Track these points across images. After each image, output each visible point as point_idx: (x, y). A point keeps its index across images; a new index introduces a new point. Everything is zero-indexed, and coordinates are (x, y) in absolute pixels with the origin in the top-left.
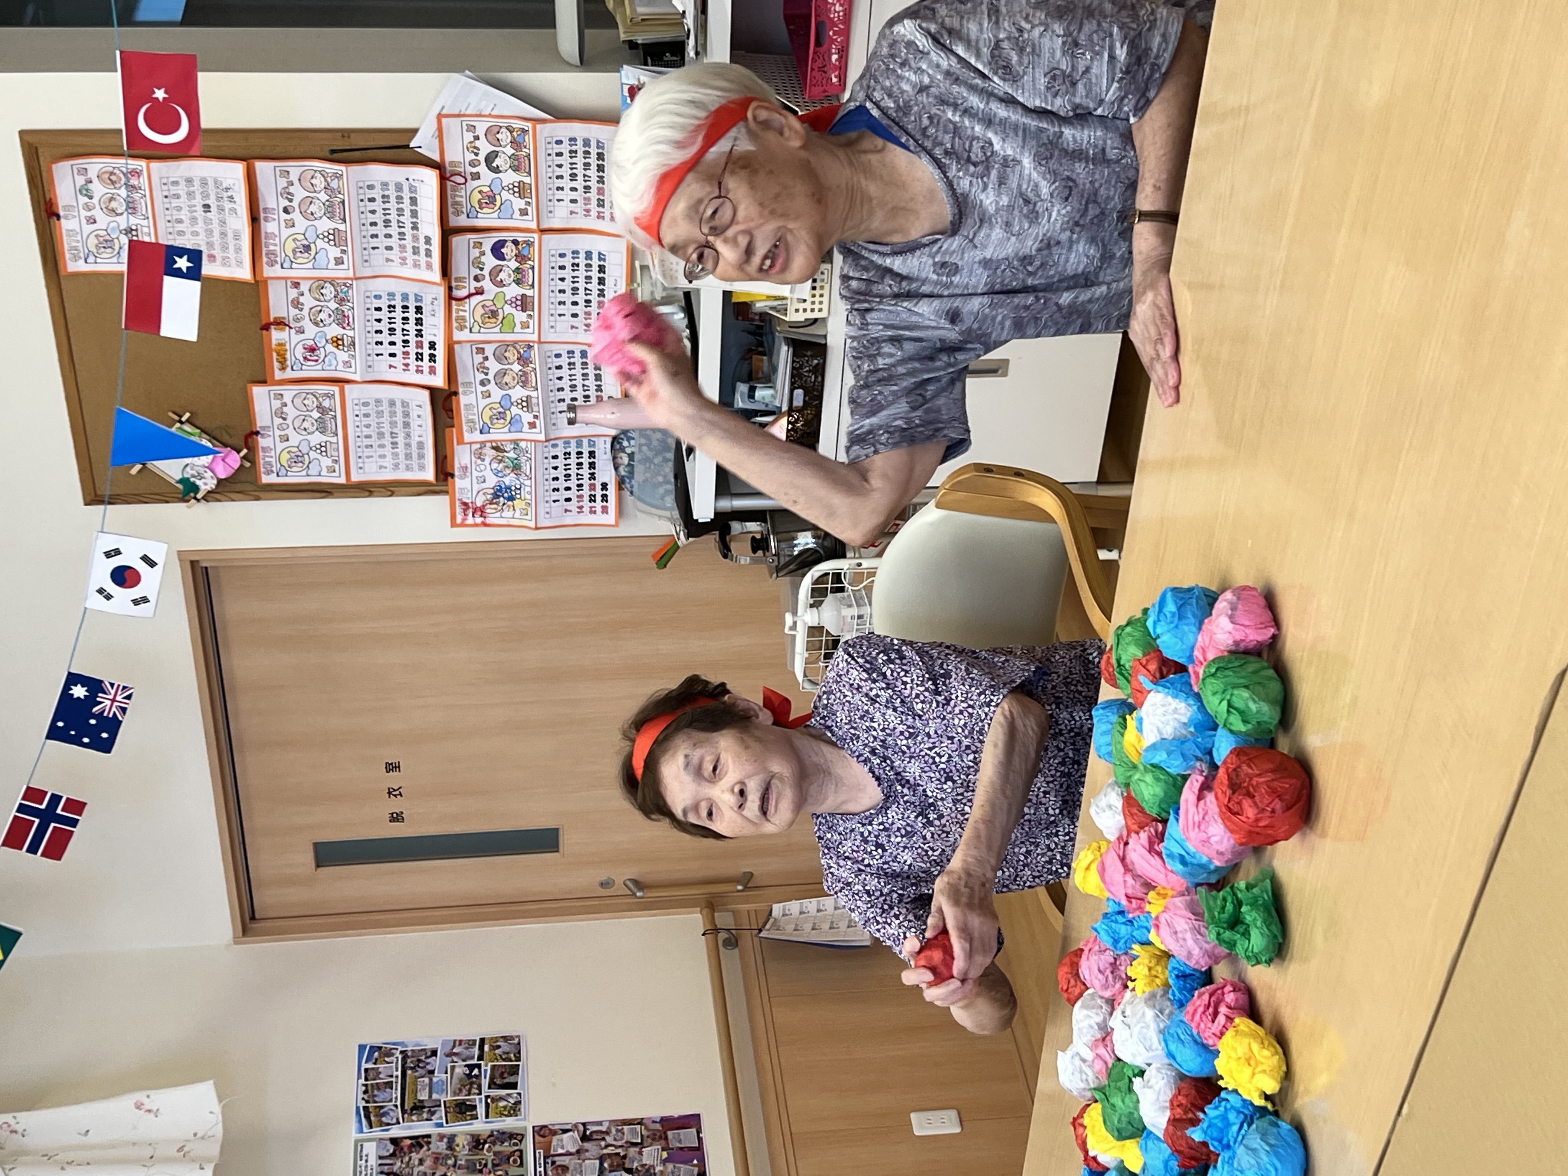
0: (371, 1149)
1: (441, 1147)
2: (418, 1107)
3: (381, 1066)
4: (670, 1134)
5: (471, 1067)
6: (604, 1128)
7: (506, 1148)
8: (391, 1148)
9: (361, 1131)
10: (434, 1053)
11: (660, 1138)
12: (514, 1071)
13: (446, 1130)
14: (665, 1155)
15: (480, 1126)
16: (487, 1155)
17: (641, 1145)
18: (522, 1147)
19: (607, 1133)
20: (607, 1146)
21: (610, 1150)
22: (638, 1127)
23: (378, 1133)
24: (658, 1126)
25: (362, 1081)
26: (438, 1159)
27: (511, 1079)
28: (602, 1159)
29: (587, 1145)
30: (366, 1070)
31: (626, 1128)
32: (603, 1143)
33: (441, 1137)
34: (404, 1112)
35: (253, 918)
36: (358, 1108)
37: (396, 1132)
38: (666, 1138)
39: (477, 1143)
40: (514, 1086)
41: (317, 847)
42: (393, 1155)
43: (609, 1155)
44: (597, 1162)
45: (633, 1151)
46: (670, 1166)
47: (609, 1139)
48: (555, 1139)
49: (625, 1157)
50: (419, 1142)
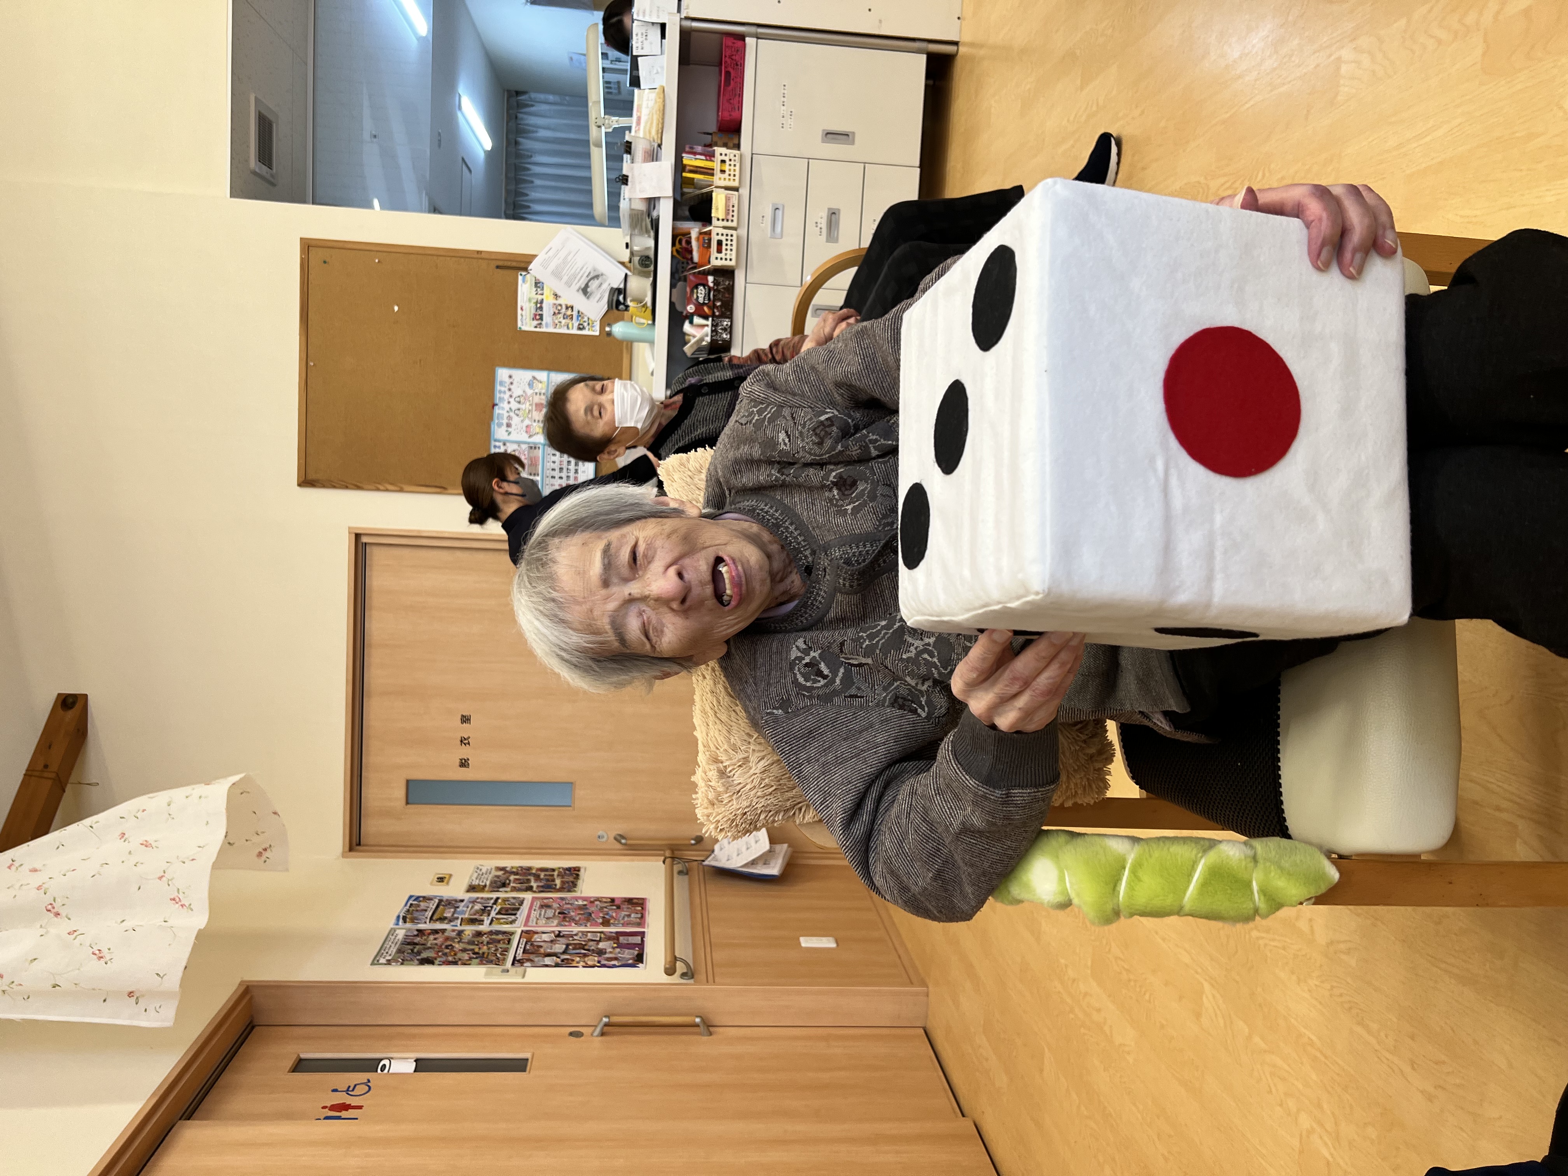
0: (401, 934)
1: (454, 934)
2: (442, 919)
3: (422, 904)
4: (621, 938)
5: (485, 907)
6: (574, 933)
7: (500, 937)
8: (416, 933)
9: (397, 924)
10: (462, 901)
11: (614, 939)
12: (518, 909)
13: (459, 928)
14: (615, 945)
15: (484, 927)
16: (485, 939)
17: (600, 941)
18: (512, 937)
19: (576, 935)
20: (573, 940)
21: (575, 942)
22: (599, 934)
23: (409, 925)
24: (614, 935)
25: (407, 907)
26: (447, 939)
27: (514, 912)
28: (568, 945)
29: (558, 939)
30: (411, 904)
31: (589, 934)
32: (571, 939)
33: (453, 931)
34: (431, 919)
35: (359, 844)
36: (398, 917)
37: (421, 926)
38: (618, 939)
39: (479, 934)
40: (515, 914)
41: (409, 784)
42: (417, 936)
43: (574, 944)
44: (564, 946)
45: (591, 943)
46: (618, 950)
47: (575, 937)
48: (536, 936)
49: (585, 945)
50: (436, 932)
